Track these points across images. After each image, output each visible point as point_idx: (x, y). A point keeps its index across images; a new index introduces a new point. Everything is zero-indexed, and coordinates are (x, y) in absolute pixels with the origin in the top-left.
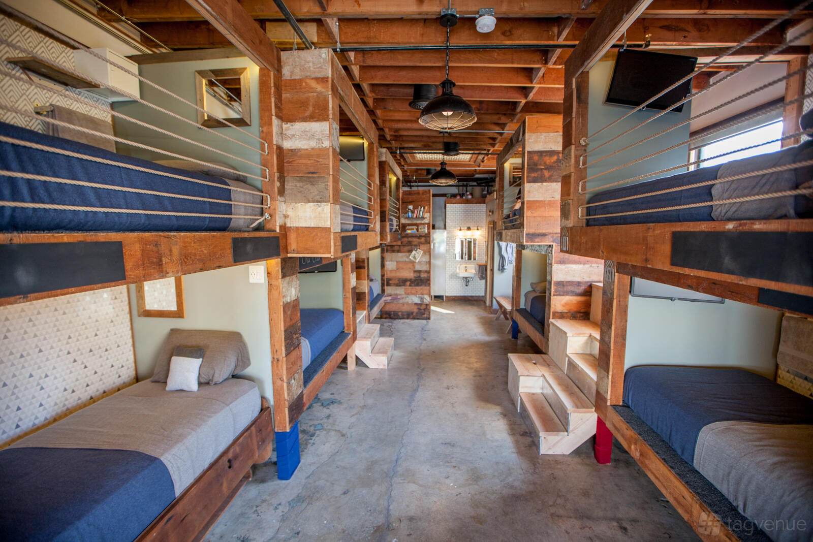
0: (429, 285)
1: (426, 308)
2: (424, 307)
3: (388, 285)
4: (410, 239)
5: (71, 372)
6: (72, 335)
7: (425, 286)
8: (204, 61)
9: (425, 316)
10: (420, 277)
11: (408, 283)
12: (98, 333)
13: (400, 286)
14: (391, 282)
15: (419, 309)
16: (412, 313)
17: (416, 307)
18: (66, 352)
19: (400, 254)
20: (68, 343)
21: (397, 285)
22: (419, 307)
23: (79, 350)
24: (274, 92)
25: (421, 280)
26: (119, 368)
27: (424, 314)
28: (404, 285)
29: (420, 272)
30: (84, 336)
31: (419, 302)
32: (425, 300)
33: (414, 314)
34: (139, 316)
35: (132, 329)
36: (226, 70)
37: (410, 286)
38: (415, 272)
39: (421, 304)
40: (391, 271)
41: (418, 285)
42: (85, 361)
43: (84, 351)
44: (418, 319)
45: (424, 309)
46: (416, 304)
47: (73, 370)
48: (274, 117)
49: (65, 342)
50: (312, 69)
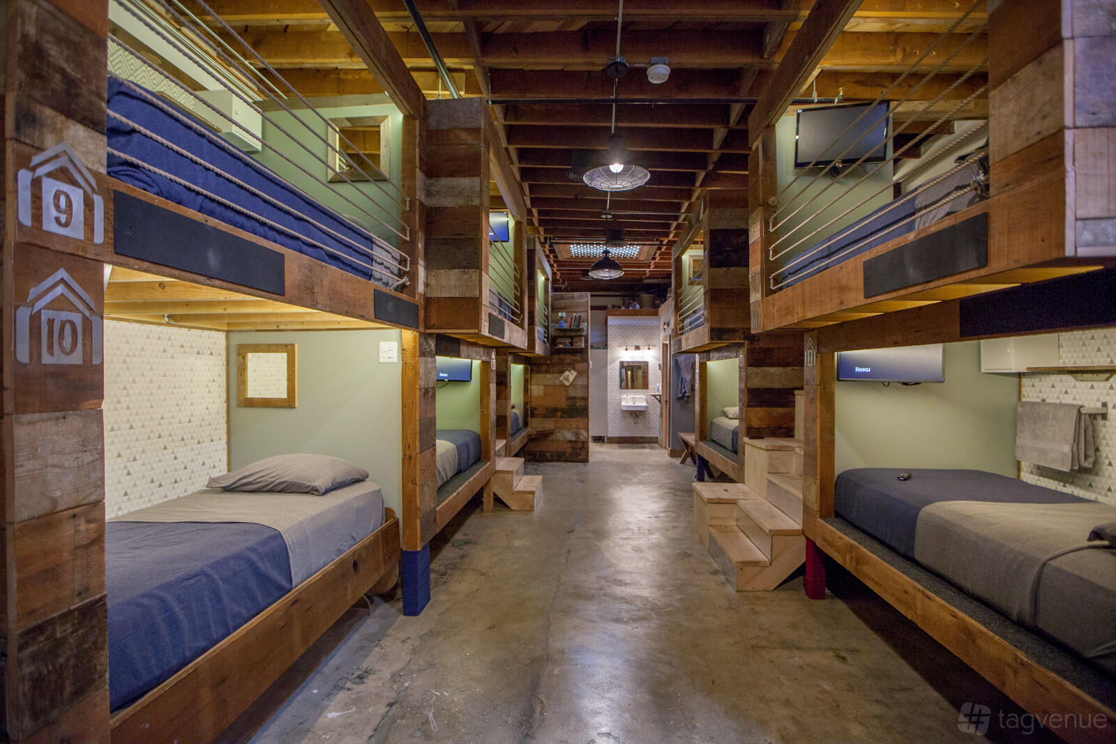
0: (587, 416)
1: (583, 447)
2: (580, 445)
3: (533, 416)
4: (562, 356)
5: (160, 461)
6: (165, 416)
7: (581, 417)
8: (339, 108)
9: (582, 457)
10: (574, 405)
11: (559, 414)
12: (192, 419)
13: (549, 417)
14: (536, 412)
15: (574, 448)
16: (565, 453)
17: (569, 445)
18: (157, 435)
19: (549, 376)
20: (160, 424)
21: (545, 416)
22: (574, 445)
23: (170, 435)
24: (419, 142)
25: (577, 409)
26: (210, 468)
27: (580, 455)
28: (555, 417)
29: (574, 398)
30: (177, 420)
31: (574, 439)
32: (581, 437)
33: (567, 455)
34: (239, 406)
35: (228, 422)
36: (365, 118)
37: (561, 417)
38: (568, 398)
39: (576, 442)
40: (537, 398)
41: (571, 417)
42: (175, 450)
43: (175, 438)
44: (572, 461)
45: (580, 449)
46: (569, 441)
47: (162, 458)
48: (418, 170)
49: (157, 422)
50: (462, 119)
